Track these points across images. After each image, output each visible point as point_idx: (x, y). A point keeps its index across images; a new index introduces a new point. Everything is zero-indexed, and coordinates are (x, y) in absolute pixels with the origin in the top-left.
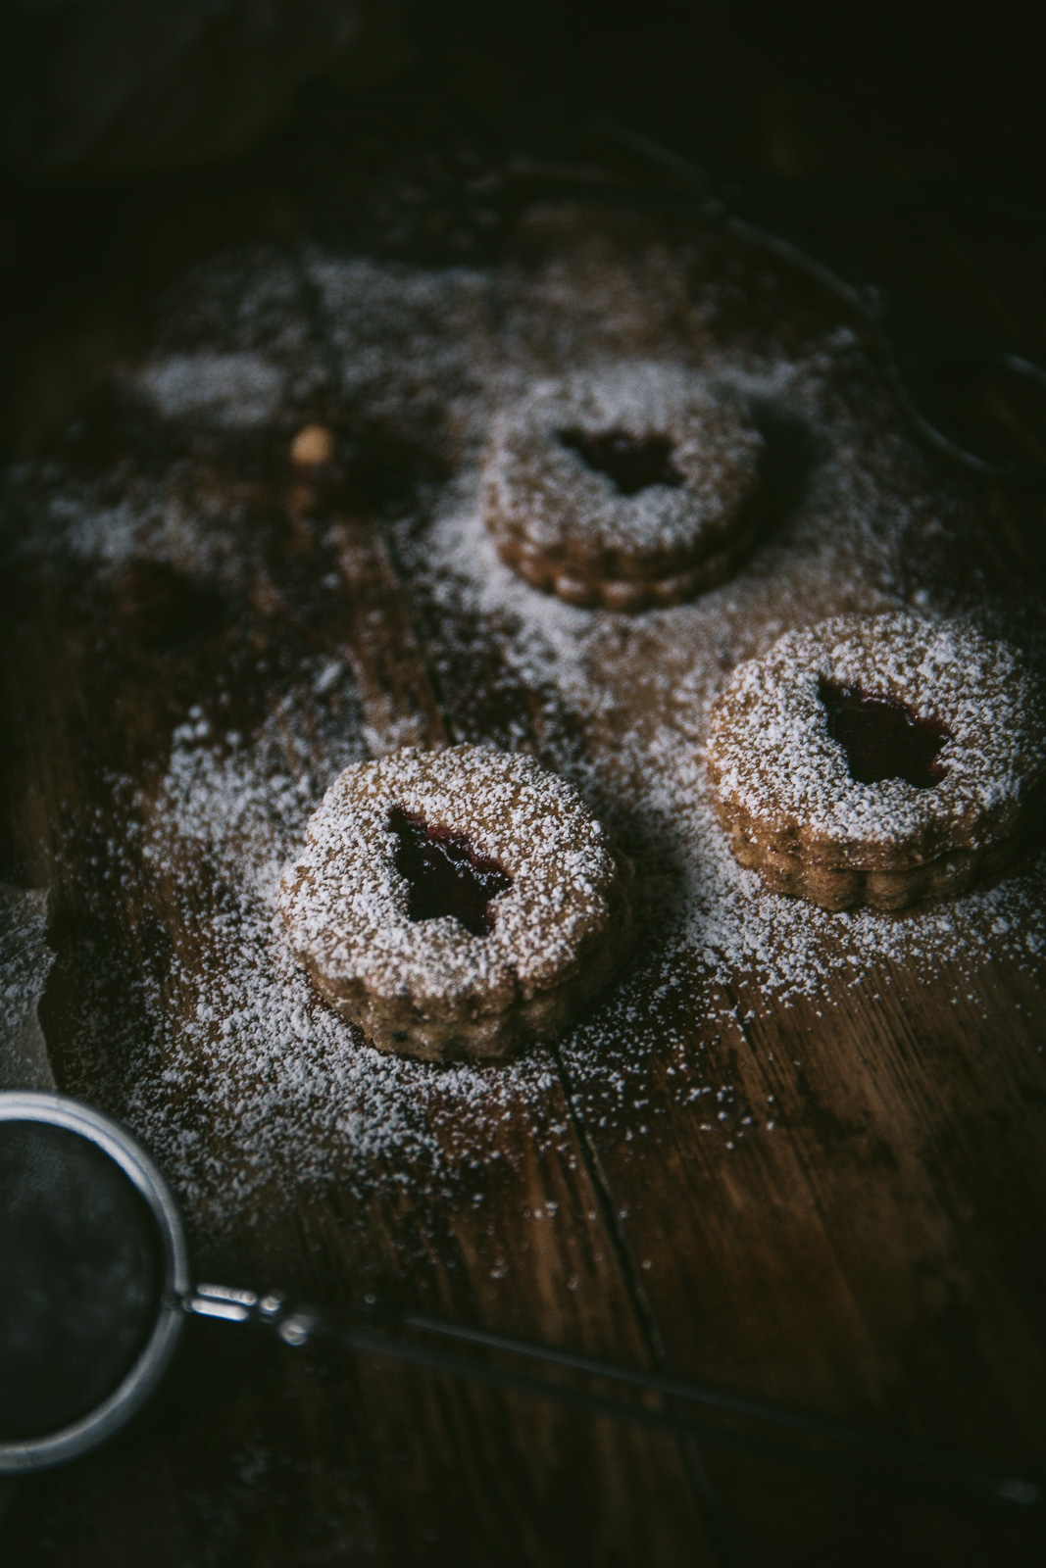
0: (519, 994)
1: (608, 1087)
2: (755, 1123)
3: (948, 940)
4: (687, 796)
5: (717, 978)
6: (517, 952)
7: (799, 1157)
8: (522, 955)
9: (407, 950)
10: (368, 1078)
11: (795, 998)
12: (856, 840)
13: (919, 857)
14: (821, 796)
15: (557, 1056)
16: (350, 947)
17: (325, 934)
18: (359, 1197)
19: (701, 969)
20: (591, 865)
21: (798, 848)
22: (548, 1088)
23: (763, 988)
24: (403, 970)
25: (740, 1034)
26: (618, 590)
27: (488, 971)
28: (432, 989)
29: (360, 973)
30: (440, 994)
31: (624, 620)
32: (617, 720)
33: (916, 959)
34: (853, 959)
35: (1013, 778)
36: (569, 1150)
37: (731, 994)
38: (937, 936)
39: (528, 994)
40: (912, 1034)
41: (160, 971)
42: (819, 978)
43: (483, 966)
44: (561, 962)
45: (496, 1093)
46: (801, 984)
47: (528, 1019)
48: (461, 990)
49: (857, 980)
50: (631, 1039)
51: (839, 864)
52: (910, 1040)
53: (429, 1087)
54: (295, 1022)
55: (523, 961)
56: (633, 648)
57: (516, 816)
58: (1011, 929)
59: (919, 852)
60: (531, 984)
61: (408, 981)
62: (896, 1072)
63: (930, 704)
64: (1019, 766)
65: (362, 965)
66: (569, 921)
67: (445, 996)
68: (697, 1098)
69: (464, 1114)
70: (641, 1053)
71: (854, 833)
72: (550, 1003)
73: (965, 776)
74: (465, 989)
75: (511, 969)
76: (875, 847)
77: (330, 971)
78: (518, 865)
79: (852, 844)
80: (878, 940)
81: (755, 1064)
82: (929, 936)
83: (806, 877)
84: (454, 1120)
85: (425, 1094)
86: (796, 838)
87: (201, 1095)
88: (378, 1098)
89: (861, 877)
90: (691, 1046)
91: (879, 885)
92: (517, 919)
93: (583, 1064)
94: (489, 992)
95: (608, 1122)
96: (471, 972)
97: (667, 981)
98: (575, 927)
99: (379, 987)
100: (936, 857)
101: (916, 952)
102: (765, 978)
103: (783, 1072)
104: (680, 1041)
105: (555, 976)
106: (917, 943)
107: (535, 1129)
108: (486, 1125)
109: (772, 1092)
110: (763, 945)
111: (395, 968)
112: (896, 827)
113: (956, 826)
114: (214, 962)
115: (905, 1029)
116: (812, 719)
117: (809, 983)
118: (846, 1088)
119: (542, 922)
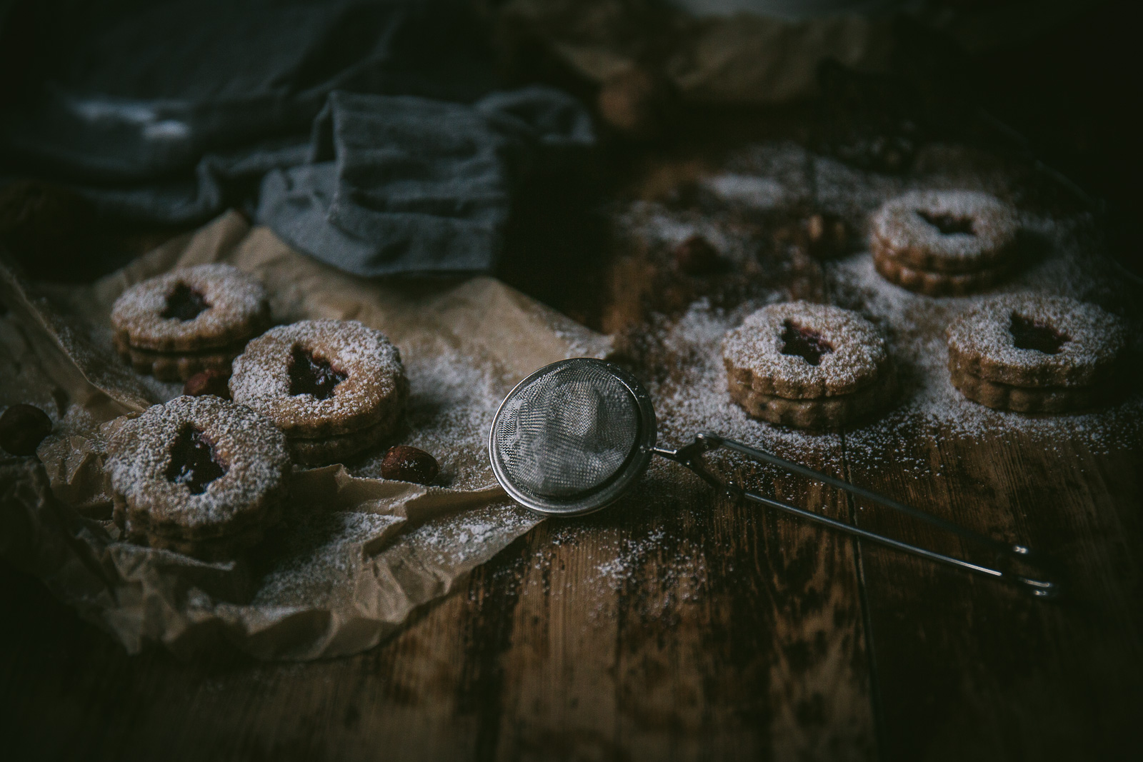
0: (824, 392)
1: (864, 451)
2: (931, 473)
3: (1052, 429)
4: (940, 364)
5: (931, 425)
6: (828, 373)
7: (949, 487)
8: (830, 375)
9: (776, 362)
10: (750, 430)
11: (967, 438)
12: (1006, 365)
13: (1037, 381)
14: (996, 348)
15: (843, 438)
16: (750, 358)
17: (740, 352)
18: (732, 465)
19: (924, 421)
20: (875, 352)
21: (979, 371)
22: (834, 447)
23: (952, 431)
24: (772, 368)
25: (935, 444)
26: (932, 278)
27: (812, 377)
28: (783, 377)
29: (752, 367)
30: (786, 380)
31: (931, 300)
32: (913, 334)
33: (1033, 433)
34: (1001, 428)
35: (1094, 357)
36: (837, 467)
37: (935, 431)
38: (1047, 427)
39: (828, 394)
40: (1020, 457)
41: (661, 381)
42: (982, 432)
43: (810, 375)
44: (847, 382)
45: (809, 444)
46: (973, 432)
47: (826, 409)
48: (797, 381)
49: (1000, 436)
50: (881, 438)
51: (996, 378)
52: (1019, 459)
53: (777, 438)
54: (720, 407)
55: (830, 377)
56: (932, 311)
57: (844, 329)
58: (1085, 430)
59: (1037, 378)
60: (831, 389)
61: (773, 373)
62: (1007, 468)
63: (1065, 328)
64: (1098, 353)
65: (752, 364)
66: (856, 369)
67: (788, 381)
68: (906, 461)
69: (792, 448)
70: (884, 443)
71: (1006, 362)
72: (838, 404)
73: (1070, 352)
74: (799, 381)
75: (824, 380)
76: (1015, 369)
77: (738, 365)
78: (839, 346)
79: (1004, 367)
80: (1016, 424)
81: (939, 454)
82: (1043, 426)
83: (981, 389)
84: (786, 449)
85: (775, 439)
86: (979, 365)
87: (668, 422)
88: (751, 437)
89: (1007, 388)
90: (909, 444)
91: (1016, 396)
92: (832, 362)
93: (854, 443)
94: (810, 386)
95: (860, 462)
96: (804, 375)
97: (906, 422)
98: (858, 372)
99: (759, 373)
100: (1046, 385)
101: (1034, 431)
102: (954, 428)
103: (951, 459)
104: (905, 442)
105: (843, 388)
106: (1036, 428)
107: (824, 458)
108: (801, 454)
109: (943, 464)
110: (958, 417)
111: (768, 367)
112: (1028, 363)
113: (1059, 372)
114: (688, 382)
115: (1018, 455)
116: (1003, 324)
117: (975, 433)
118: (980, 469)
119: (843, 365)
